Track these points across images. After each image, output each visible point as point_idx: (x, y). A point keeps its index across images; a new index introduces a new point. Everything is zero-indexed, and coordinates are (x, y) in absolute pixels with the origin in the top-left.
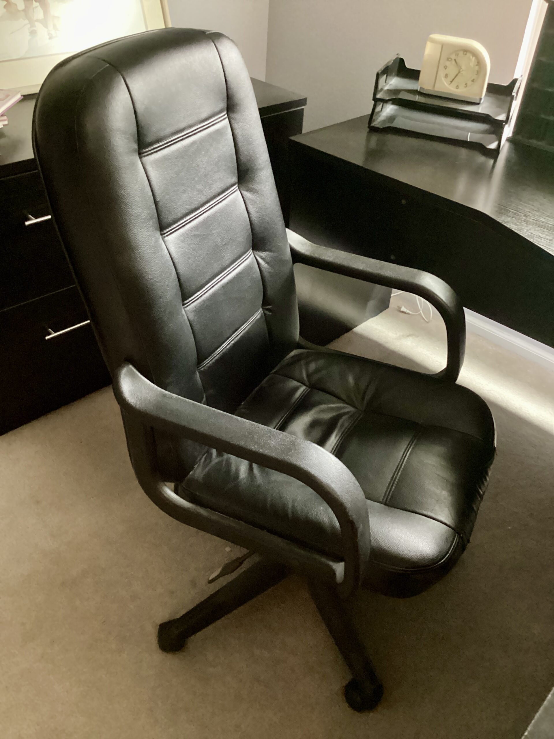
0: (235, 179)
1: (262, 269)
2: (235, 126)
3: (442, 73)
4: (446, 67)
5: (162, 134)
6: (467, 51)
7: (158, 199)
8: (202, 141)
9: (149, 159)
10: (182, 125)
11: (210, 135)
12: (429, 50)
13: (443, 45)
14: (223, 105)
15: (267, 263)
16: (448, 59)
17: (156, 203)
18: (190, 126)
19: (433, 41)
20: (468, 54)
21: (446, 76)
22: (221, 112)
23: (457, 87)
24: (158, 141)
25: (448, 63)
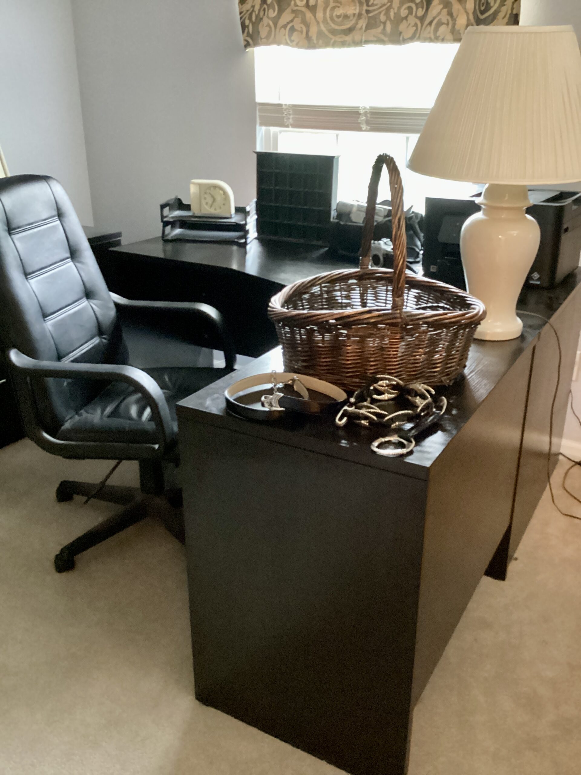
0: (68, 255)
1: (95, 311)
2: (64, 225)
3: (203, 202)
4: (205, 198)
5: (21, 224)
6: (215, 187)
7: (22, 258)
8: (45, 230)
9: (15, 237)
10: (31, 221)
11: (49, 228)
12: (193, 189)
13: (200, 185)
14: (55, 213)
15: (98, 307)
16: (205, 193)
17: (21, 260)
18: (37, 222)
19: (194, 183)
20: (217, 189)
21: (207, 203)
22: (54, 216)
23: (215, 209)
24: (19, 228)
25: (206, 196)
